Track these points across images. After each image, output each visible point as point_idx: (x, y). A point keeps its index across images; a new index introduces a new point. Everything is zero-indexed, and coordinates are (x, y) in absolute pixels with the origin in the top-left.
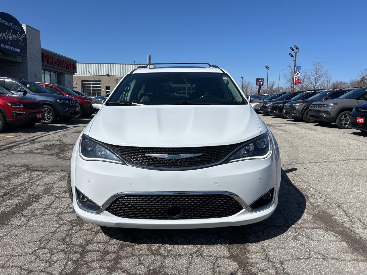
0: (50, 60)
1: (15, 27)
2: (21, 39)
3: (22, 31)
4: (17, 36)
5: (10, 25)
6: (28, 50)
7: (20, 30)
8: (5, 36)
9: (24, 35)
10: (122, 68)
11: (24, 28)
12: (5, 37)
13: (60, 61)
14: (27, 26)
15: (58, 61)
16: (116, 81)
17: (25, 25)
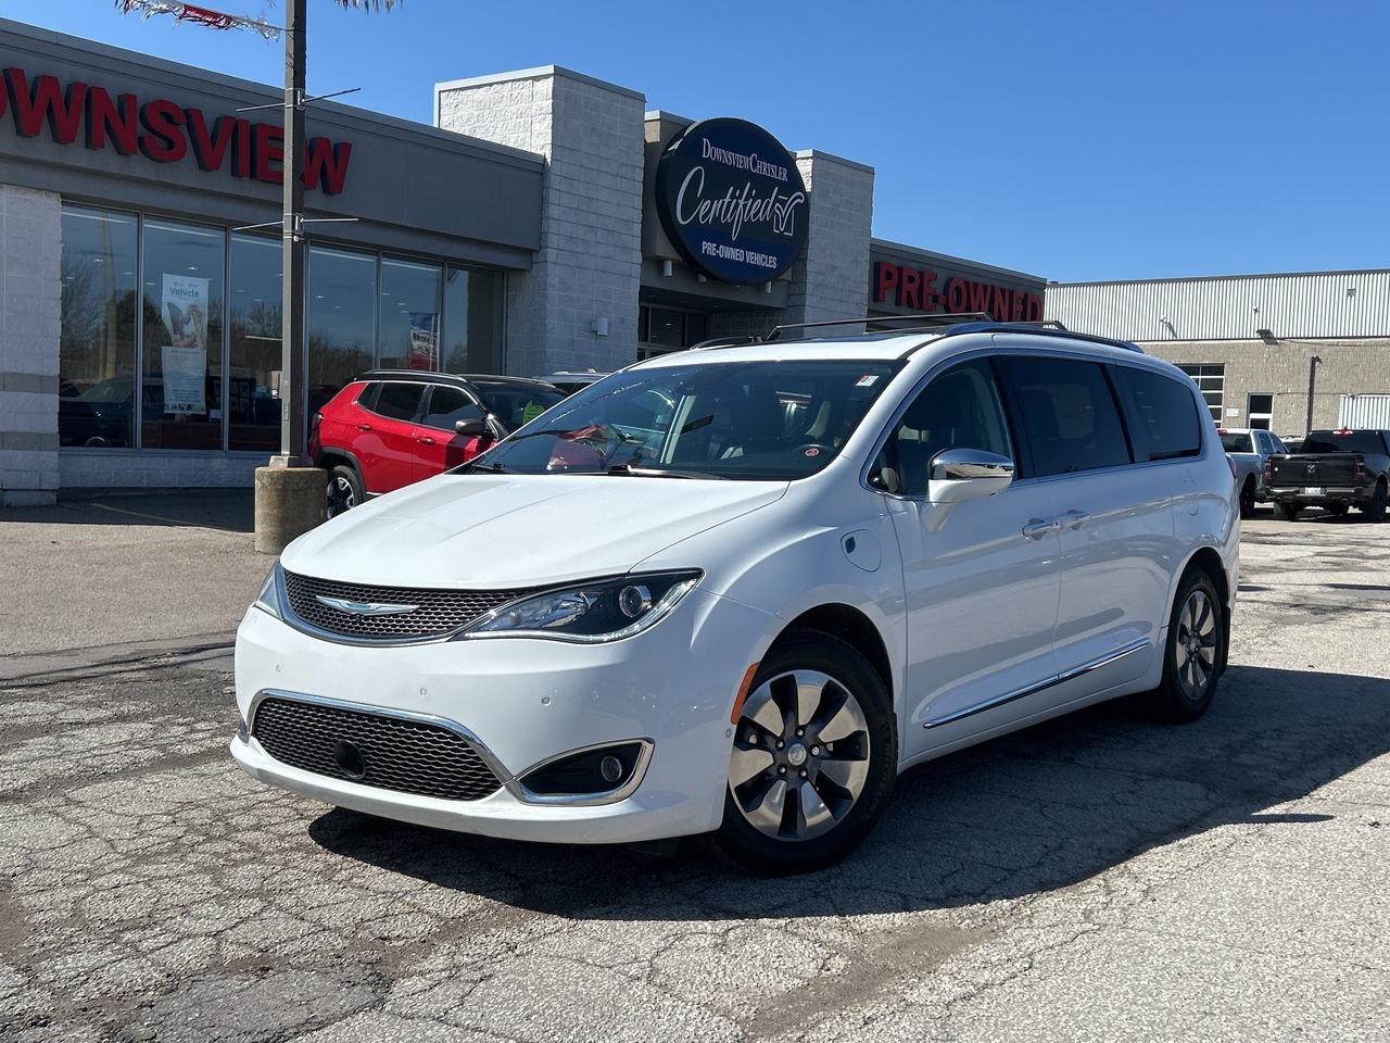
0: (906, 286)
1: (764, 168)
2: (784, 212)
3: (795, 180)
4: (768, 202)
5: (744, 162)
6: (811, 254)
7: (785, 179)
8: (721, 208)
9: (799, 197)
10: (1351, 292)
11: (805, 168)
12: (720, 214)
13: (958, 289)
14: (817, 156)
15: (946, 292)
16: (1309, 364)
17: (809, 153)
